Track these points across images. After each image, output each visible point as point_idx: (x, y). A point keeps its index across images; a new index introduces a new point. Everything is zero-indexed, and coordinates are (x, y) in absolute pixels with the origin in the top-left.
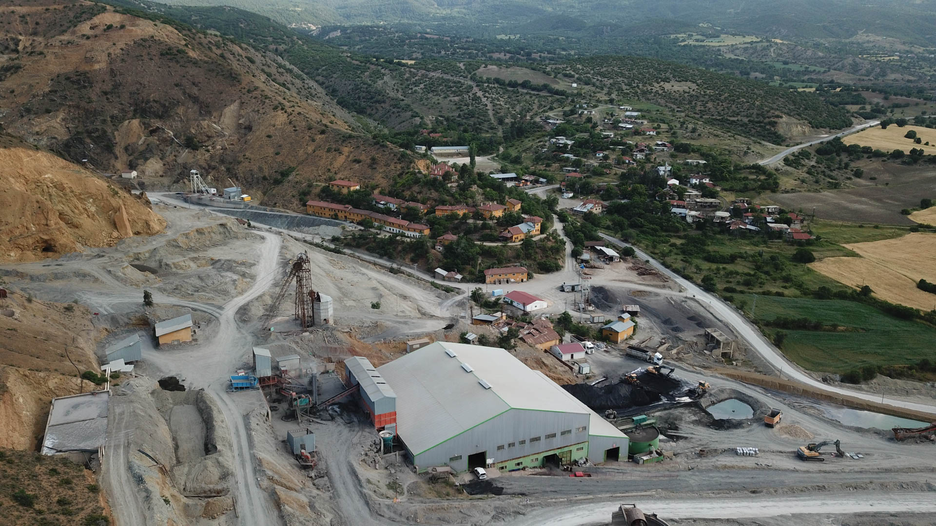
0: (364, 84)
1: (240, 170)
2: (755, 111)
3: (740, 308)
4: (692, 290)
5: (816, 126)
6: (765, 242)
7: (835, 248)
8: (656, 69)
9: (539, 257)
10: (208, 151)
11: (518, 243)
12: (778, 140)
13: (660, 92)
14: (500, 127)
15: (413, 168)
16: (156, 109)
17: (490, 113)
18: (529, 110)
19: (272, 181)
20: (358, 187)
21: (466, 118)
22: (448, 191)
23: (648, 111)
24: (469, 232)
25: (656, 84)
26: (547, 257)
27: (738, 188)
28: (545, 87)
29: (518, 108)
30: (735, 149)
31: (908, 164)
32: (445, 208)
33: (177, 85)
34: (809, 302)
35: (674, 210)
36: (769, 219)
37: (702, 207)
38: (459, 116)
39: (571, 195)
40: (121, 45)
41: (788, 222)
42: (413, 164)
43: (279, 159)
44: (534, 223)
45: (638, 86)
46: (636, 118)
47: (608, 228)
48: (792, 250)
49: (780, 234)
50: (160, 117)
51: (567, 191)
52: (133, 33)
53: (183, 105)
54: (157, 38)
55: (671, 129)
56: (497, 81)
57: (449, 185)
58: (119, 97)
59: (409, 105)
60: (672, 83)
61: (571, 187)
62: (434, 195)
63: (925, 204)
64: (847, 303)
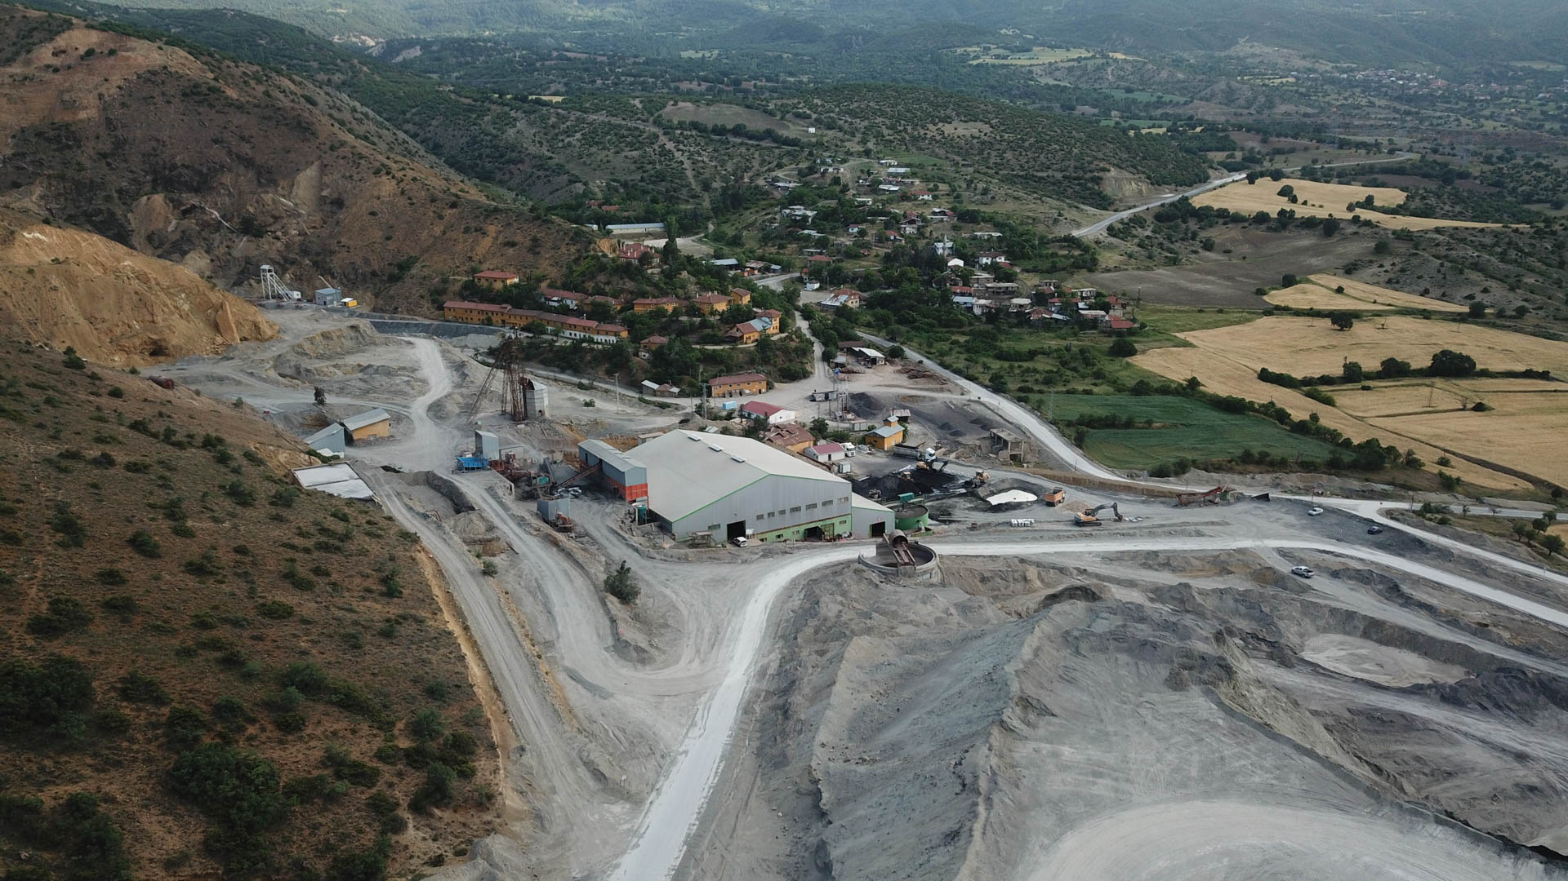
0: (486, 135)
1: (336, 263)
2: (1073, 163)
3: (1037, 409)
4: (976, 392)
5: (1157, 182)
6: (1075, 334)
7: (1163, 337)
8: (931, 104)
9: (779, 361)
10: (278, 238)
11: (751, 345)
12: (1104, 203)
13: (938, 138)
14: (706, 195)
15: (594, 250)
16: (187, 179)
17: (689, 173)
18: (747, 169)
19: (385, 278)
20: (516, 280)
21: (654, 183)
22: (648, 280)
23: (921, 166)
24: (683, 332)
25: (931, 127)
26: (790, 361)
27: (1044, 268)
28: (769, 134)
29: (730, 167)
30: (1042, 217)
31: (1275, 230)
32: (648, 301)
33: (216, 141)
34: (1125, 399)
35: (957, 299)
36: (1081, 305)
37: (994, 293)
38: (642, 179)
39: (817, 286)
40: (116, 80)
41: (1106, 307)
42: (592, 246)
43: (392, 245)
44: (770, 318)
45: (905, 130)
46: (904, 176)
47: (868, 325)
48: (1108, 342)
49: (1094, 323)
50: (197, 191)
51: (811, 281)
52: (131, 61)
53: (230, 170)
54: (173, 70)
55: (954, 191)
56: (695, 126)
57: (649, 271)
58: (126, 161)
59: (562, 166)
60: (955, 123)
61: (815, 274)
62: (630, 285)
63: (1288, 281)
64: (1169, 398)
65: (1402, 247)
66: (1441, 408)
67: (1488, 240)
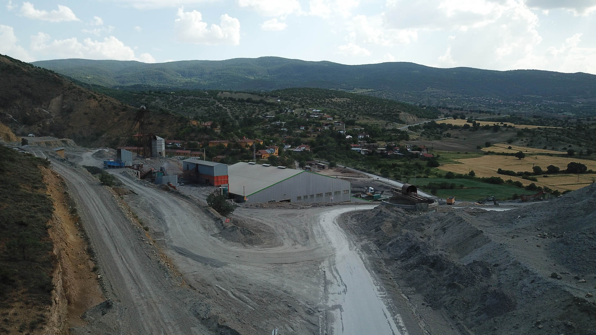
2: (386, 110)
5: (420, 117)
6: (409, 160)
7: (448, 161)
11: (266, 159)
12: (401, 122)
13: (330, 102)
14: (237, 121)
15: (190, 125)
17: (229, 114)
18: (254, 113)
22: (216, 134)
23: (326, 110)
25: (327, 99)
27: (386, 139)
28: (261, 101)
29: (246, 112)
30: (380, 124)
32: (215, 142)
33: (15, 87)
34: (444, 180)
35: (353, 149)
36: (408, 150)
37: (368, 147)
38: (209, 116)
39: (290, 146)
41: (420, 150)
43: (94, 126)
44: (274, 149)
45: (317, 101)
46: (319, 112)
47: (317, 157)
48: (425, 162)
49: (417, 156)
50: (2, 106)
51: (286, 145)
53: (20, 98)
56: (231, 99)
60: (336, 98)
61: (288, 142)
63: (488, 145)
64: (463, 179)
65: (528, 134)
66: (583, 183)
67: (559, 132)
